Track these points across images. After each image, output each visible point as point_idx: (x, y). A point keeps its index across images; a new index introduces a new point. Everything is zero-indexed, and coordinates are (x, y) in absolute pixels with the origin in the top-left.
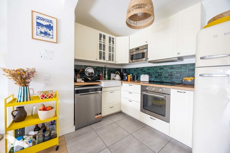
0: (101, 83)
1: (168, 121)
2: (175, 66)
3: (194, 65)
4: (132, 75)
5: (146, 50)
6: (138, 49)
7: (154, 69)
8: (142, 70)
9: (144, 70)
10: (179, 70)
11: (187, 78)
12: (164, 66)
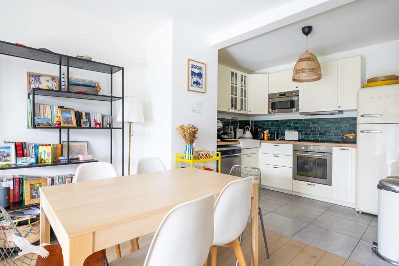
0: (240, 142)
1: (330, 184)
2: (333, 120)
3: (355, 119)
4: (269, 131)
5: (296, 98)
6: (285, 95)
7: (304, 123)
8: (285, 123)
9: (288, 124)
10: (337, 125)
11: (348, 135)
12: (319, 119)
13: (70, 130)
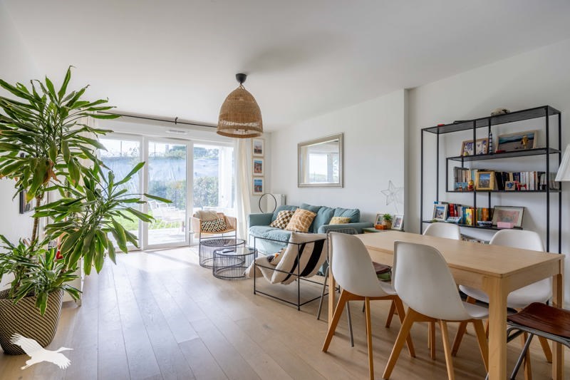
13: (492, 194)
